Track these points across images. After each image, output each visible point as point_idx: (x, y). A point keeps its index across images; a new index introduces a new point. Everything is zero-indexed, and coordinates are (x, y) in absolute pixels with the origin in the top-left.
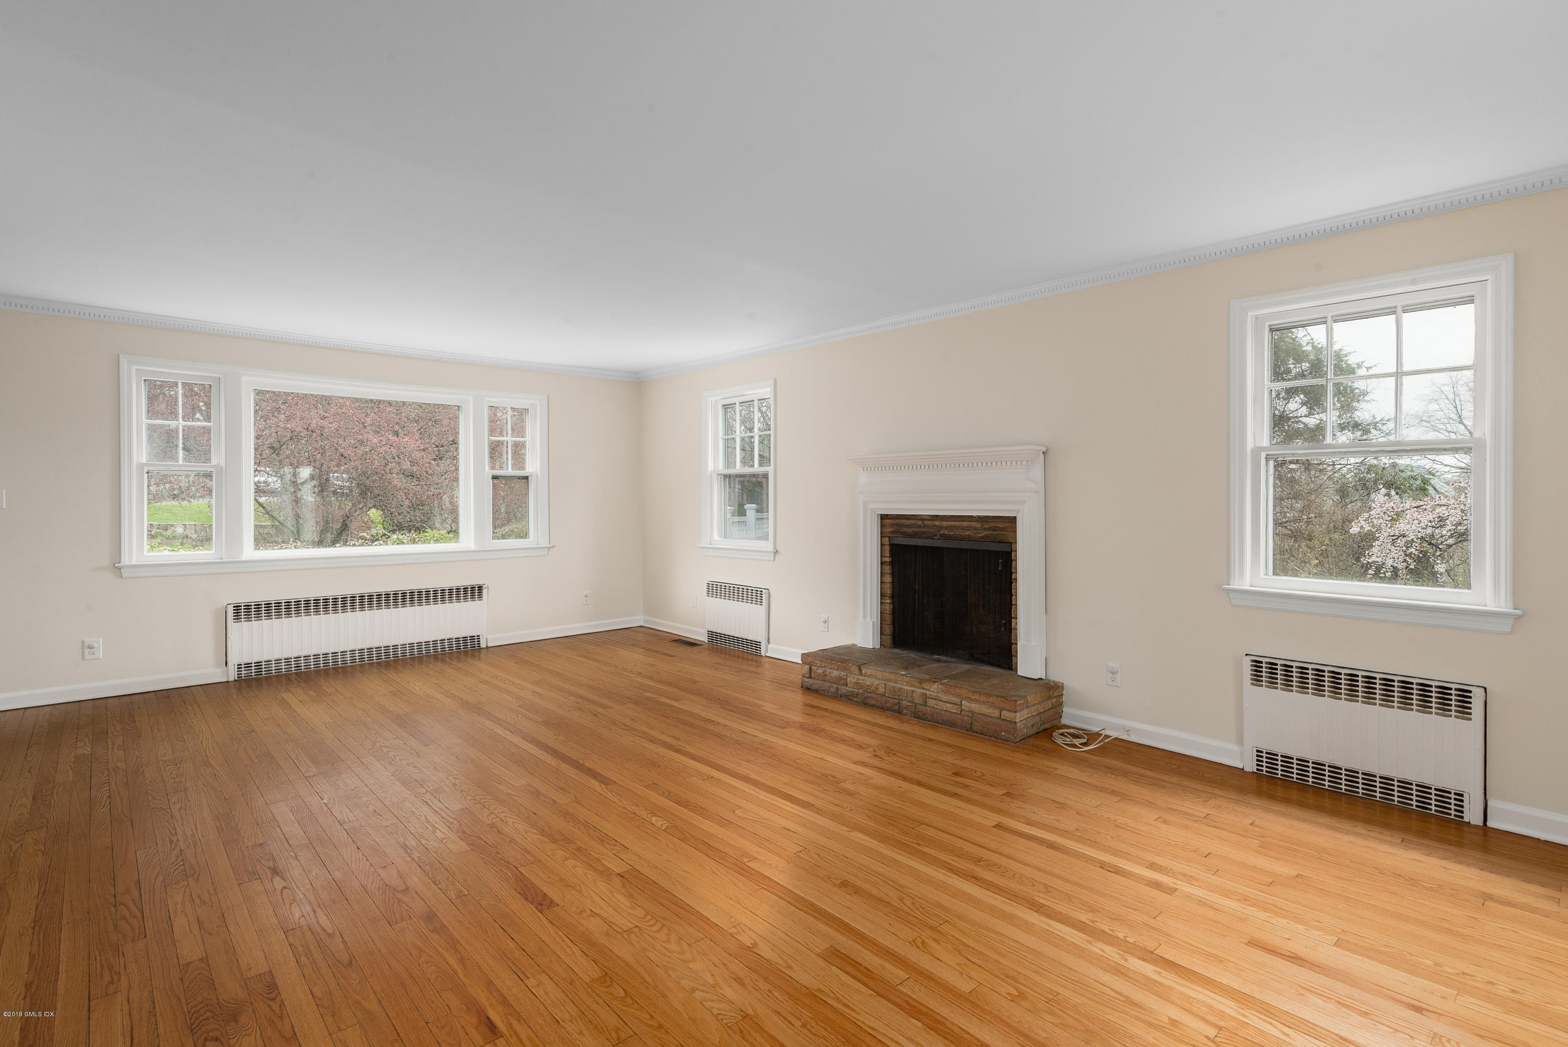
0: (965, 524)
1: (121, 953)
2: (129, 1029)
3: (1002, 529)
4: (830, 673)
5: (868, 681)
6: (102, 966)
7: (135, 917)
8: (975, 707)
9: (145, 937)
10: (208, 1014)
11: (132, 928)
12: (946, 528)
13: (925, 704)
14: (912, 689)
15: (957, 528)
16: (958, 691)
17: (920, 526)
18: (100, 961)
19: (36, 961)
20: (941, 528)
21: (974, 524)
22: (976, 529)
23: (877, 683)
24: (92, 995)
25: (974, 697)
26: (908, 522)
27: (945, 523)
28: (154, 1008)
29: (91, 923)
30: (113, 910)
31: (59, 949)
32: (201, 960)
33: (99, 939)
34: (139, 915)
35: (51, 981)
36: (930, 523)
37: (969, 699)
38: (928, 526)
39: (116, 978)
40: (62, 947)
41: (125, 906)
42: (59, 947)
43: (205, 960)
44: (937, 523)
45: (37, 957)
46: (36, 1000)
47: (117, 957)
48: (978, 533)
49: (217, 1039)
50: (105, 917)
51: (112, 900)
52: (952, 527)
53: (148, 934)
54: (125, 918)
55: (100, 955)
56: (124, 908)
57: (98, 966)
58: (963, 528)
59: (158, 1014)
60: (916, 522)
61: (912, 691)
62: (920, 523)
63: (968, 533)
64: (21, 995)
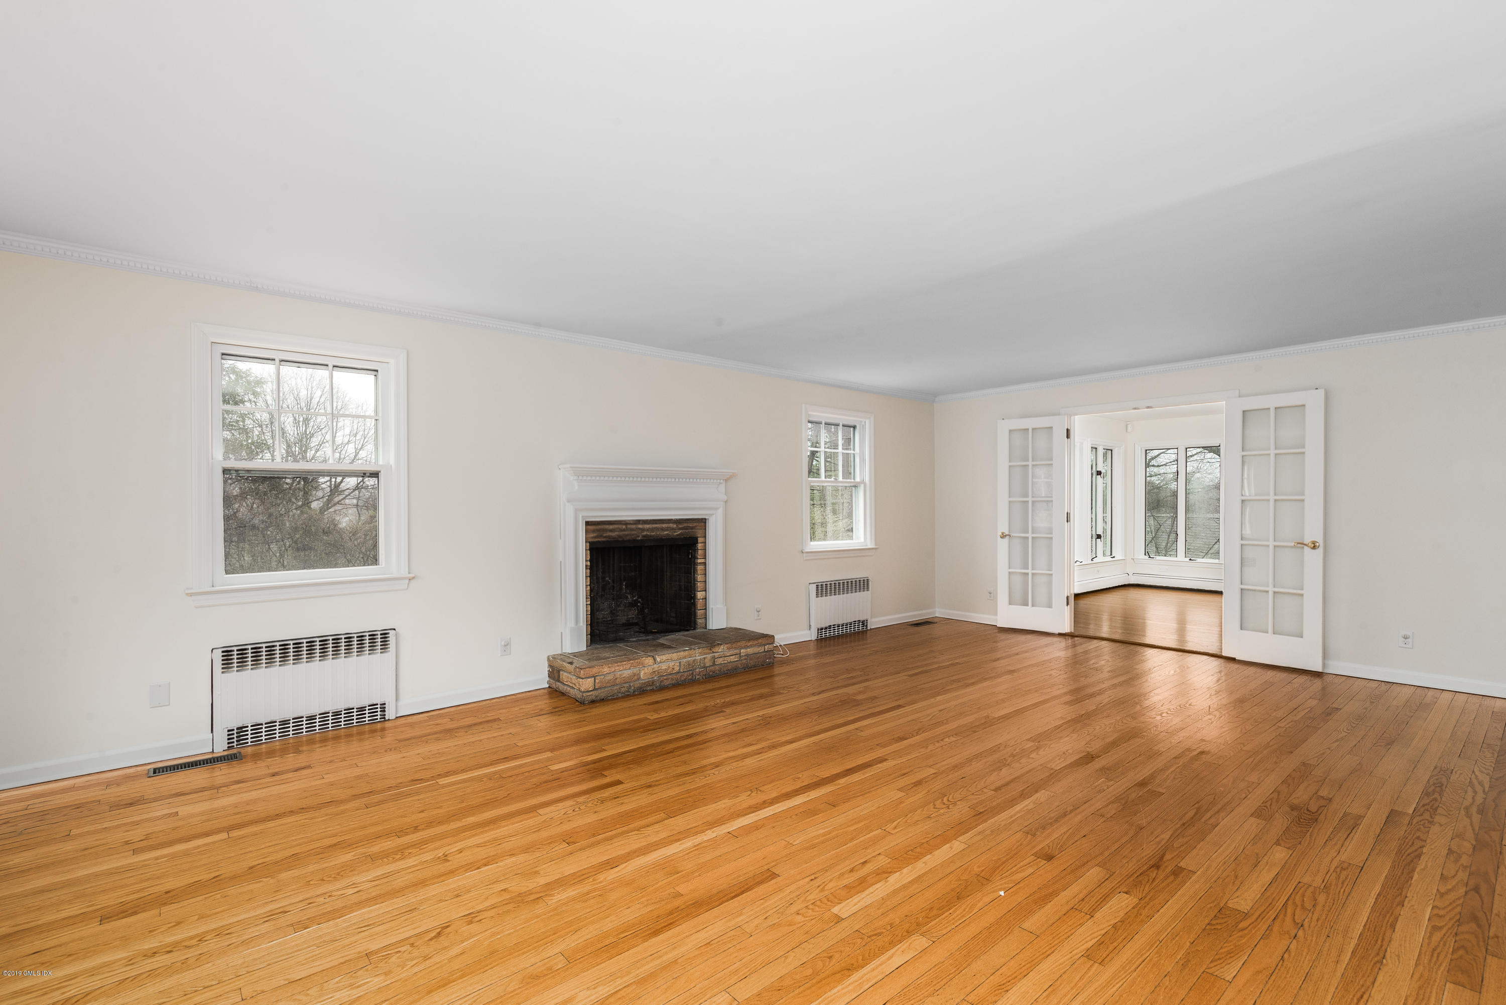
0: (664, 526)
1: (1324, 884)
2: (1347, 840)
3: (692, 528)
4: (621, 675)
5: (664, 666)
6: (1343, 883)
7: (1294, 903)
8: (750, 651)
9: (1300, 882)
10: (1302, 820)
11: (1303, 896)
12: (648, 530)
13: (714, 664)
14: (703, 657)
15: (657, 529)
16: (739, 644)
17: (624, 530)
18: (1342, 888)
19: (1390, 921)
20: (643, 530)
21: (671, 525)
22: (673, 529)
23: (673, 664)
24: (1359, 870)
25: (749, 644)
26: (611, 527)
27: (647, 526)
28: (1327, 840)
29: (1332, 924)
30: (1306, 923)
31: (1368, 918)
32: (1279, 845)
33: (1333, 904)
34: (1290, 902)
35: (1384, 896)
36: (634, 527)
37: (746, 647)
38: (631, 530)
39: (1338, 870)
40: (1366, 919)
41: (1294, 919)
42: (1367, 921)
43: (1277, 843)
44: (640, 526)
45: (1389, 924)
46: (1398, 890)
47: (1329, 882)
48: (675, 532)
49: (1308, 810)
50: (1317, 921)
51: (1301, 933)
52: (652, 530)
53: (1296, 883)
54: (1303, 907)
55: (1340, 891)
56: (1296, 917)
57: (1345, 885)
58: (663, 529)
59: (1327, 836)
60: (620, 526)
61: (704, 658)
62: (624, 527)
63: (666, 533)
64: (1409, 901)
